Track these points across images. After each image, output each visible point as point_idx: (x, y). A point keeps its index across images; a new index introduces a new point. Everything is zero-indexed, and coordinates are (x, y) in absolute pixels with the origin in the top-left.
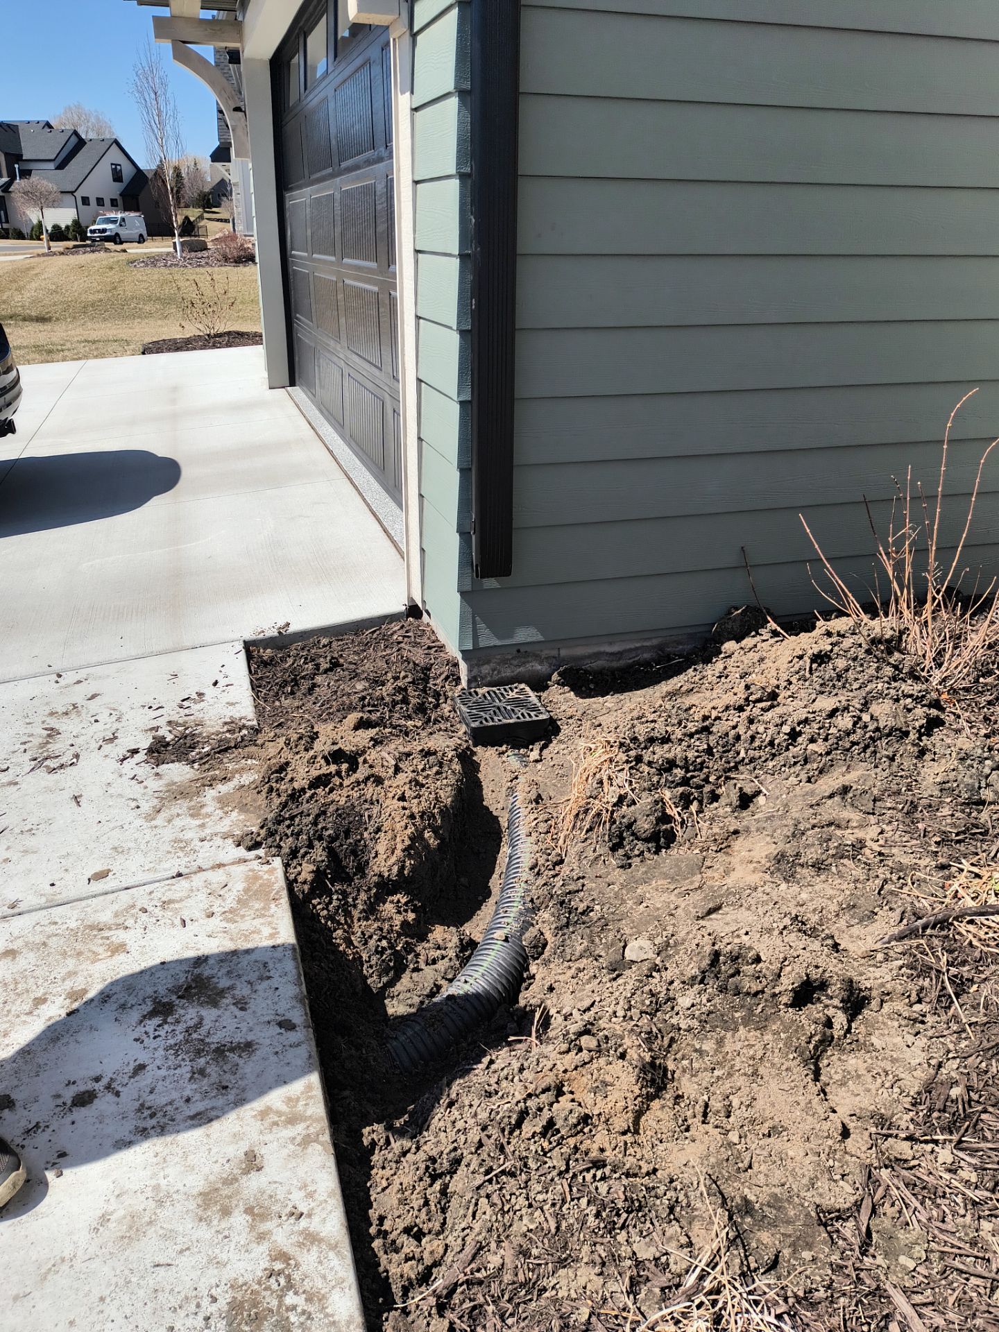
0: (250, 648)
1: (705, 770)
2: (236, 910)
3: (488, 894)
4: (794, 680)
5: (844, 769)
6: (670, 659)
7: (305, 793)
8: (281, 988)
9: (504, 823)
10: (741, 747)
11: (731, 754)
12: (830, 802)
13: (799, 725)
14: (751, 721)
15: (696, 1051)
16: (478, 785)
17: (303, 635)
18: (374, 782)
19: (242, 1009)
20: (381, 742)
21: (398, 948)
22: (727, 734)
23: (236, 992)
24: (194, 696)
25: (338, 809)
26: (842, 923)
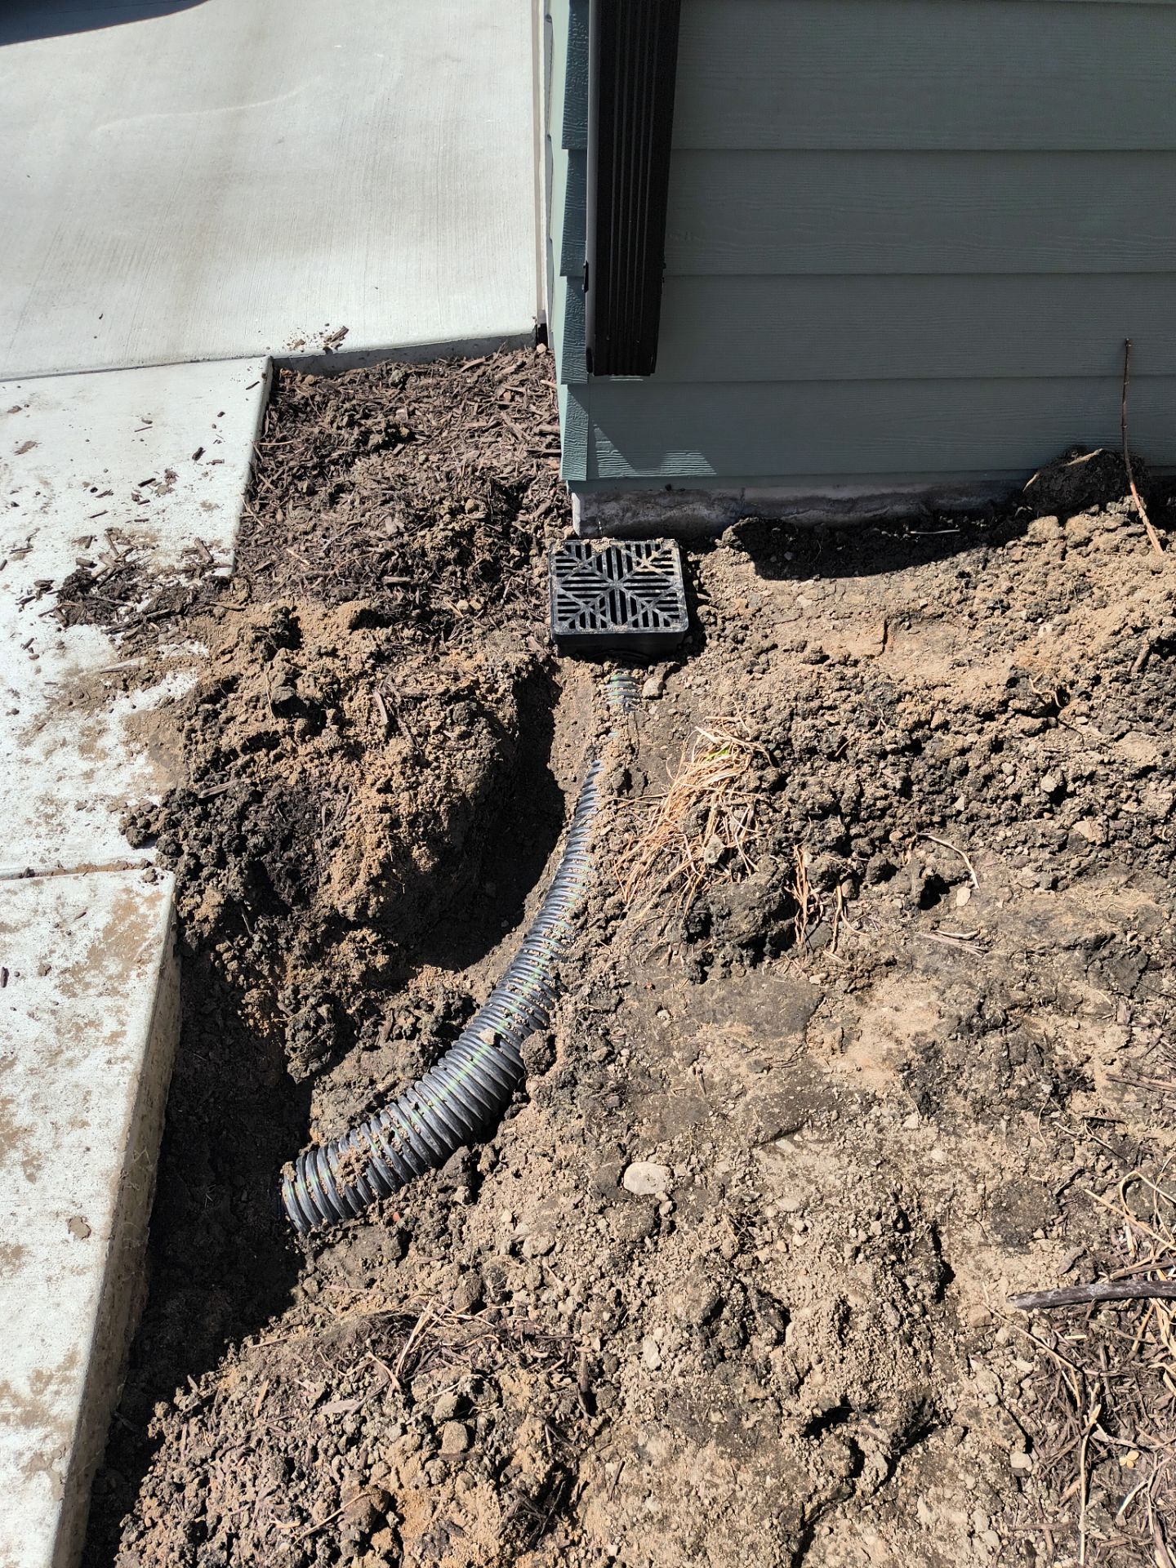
0: (279, 373)
1: (888, 820)
2: (82, 969)
3: (518, 918)
4: (1106, 677)
5: (1123, 879)
6: (935, 524)
7: (237, 757)
8: (93, 1149)
9: (571, 807)
10: (963, 789)
11: (940, 800)
12: (1064, 956)
13: (1075, 780)
14: (997, 746)
15: (635, 1448)
16: (546, 730)
17: (365, 357)
18: (344, 756)
19: (31, 1178)
20: (388, 659)
21: (350, 1012)
22: (947, 762)
23: (33, 1142)
24: (161, 478)
25: (281, 795)
26: (974, 1234)
